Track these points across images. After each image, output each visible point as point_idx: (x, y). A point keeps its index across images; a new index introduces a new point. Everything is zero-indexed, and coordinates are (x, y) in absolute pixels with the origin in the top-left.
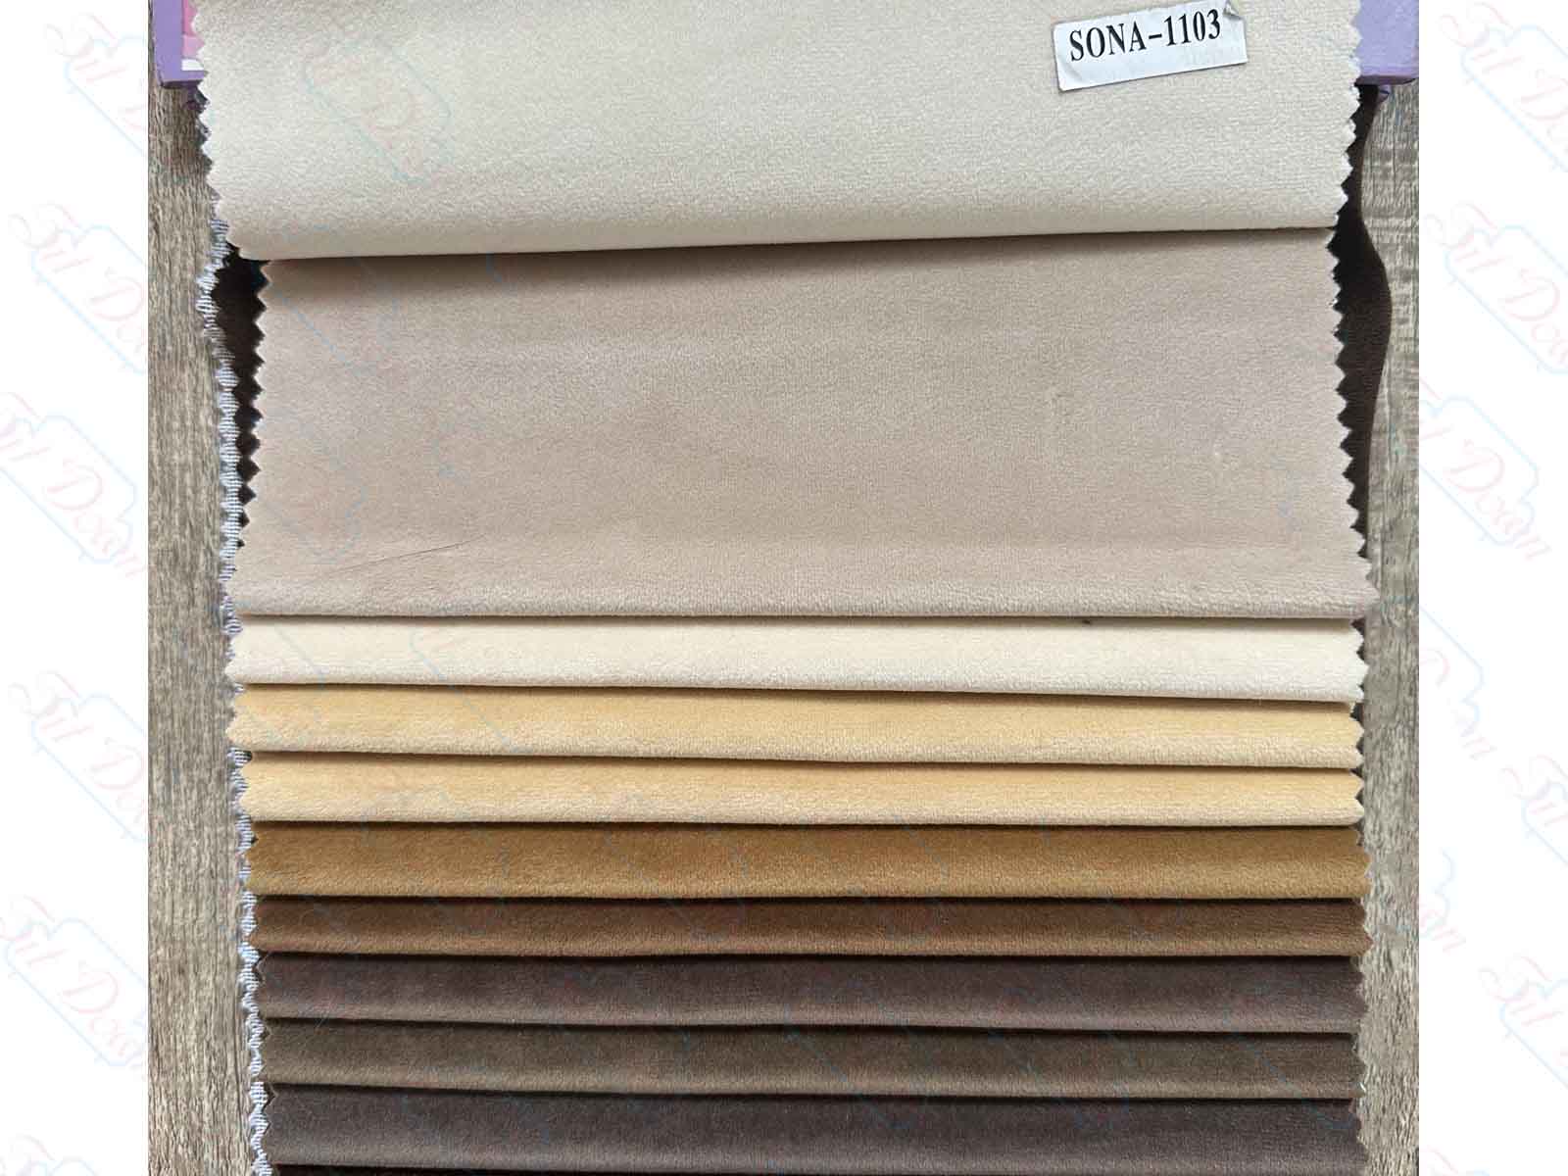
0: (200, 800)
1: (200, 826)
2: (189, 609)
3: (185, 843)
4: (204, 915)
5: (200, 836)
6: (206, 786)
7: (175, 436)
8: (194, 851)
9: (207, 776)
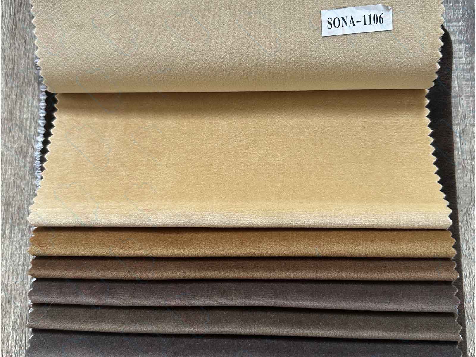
0: (22, 236)
1: (20, 247)
2: (24, 168)
3: (15, 253)
4: (19, 280)
5: (20, 251)
6: (24, 232)
7: (25, 109)
8: (18, 256)
9: (25, 228)
